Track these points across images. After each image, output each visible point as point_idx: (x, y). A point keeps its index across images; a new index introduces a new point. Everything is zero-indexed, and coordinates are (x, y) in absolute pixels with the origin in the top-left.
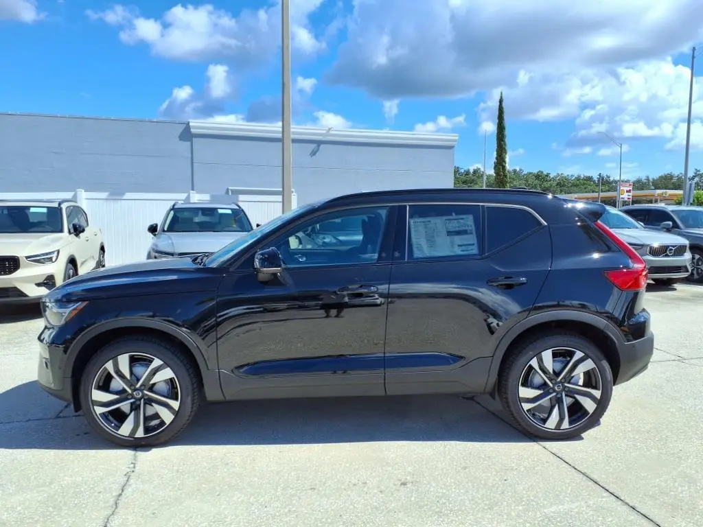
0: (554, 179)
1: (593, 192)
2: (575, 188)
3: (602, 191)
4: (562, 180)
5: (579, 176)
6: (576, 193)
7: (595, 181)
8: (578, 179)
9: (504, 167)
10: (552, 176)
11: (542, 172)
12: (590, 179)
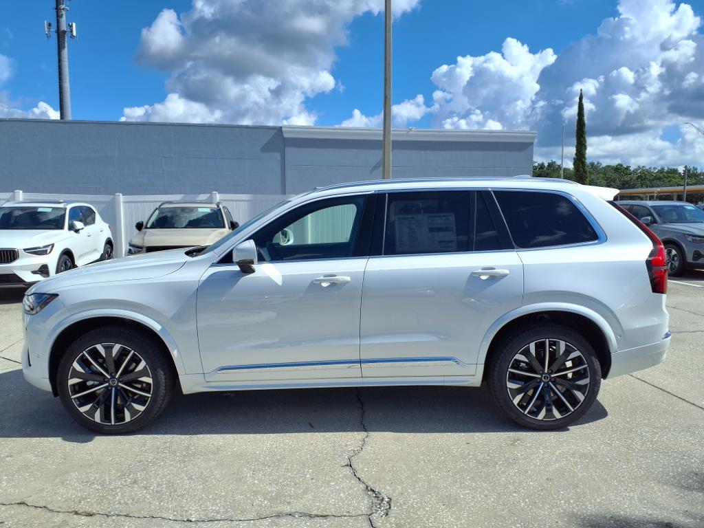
0: (635, 171)
1: (679, 185)
2: (658, 182)
3: (688, 185)
4: (644, 173)
5: (663, 169)
6: (658, 186)
7: (680, 173)
8: (662, 171)
9: (583, 163)
10: (632, 169)
11: (622, 165)
12: (675, 171)
